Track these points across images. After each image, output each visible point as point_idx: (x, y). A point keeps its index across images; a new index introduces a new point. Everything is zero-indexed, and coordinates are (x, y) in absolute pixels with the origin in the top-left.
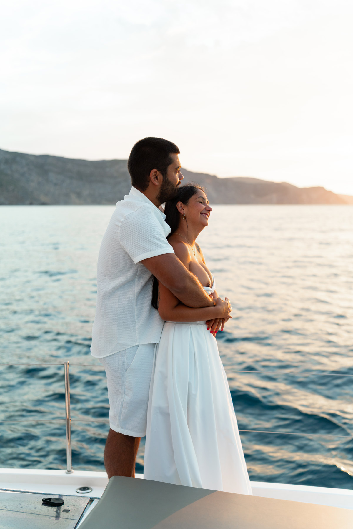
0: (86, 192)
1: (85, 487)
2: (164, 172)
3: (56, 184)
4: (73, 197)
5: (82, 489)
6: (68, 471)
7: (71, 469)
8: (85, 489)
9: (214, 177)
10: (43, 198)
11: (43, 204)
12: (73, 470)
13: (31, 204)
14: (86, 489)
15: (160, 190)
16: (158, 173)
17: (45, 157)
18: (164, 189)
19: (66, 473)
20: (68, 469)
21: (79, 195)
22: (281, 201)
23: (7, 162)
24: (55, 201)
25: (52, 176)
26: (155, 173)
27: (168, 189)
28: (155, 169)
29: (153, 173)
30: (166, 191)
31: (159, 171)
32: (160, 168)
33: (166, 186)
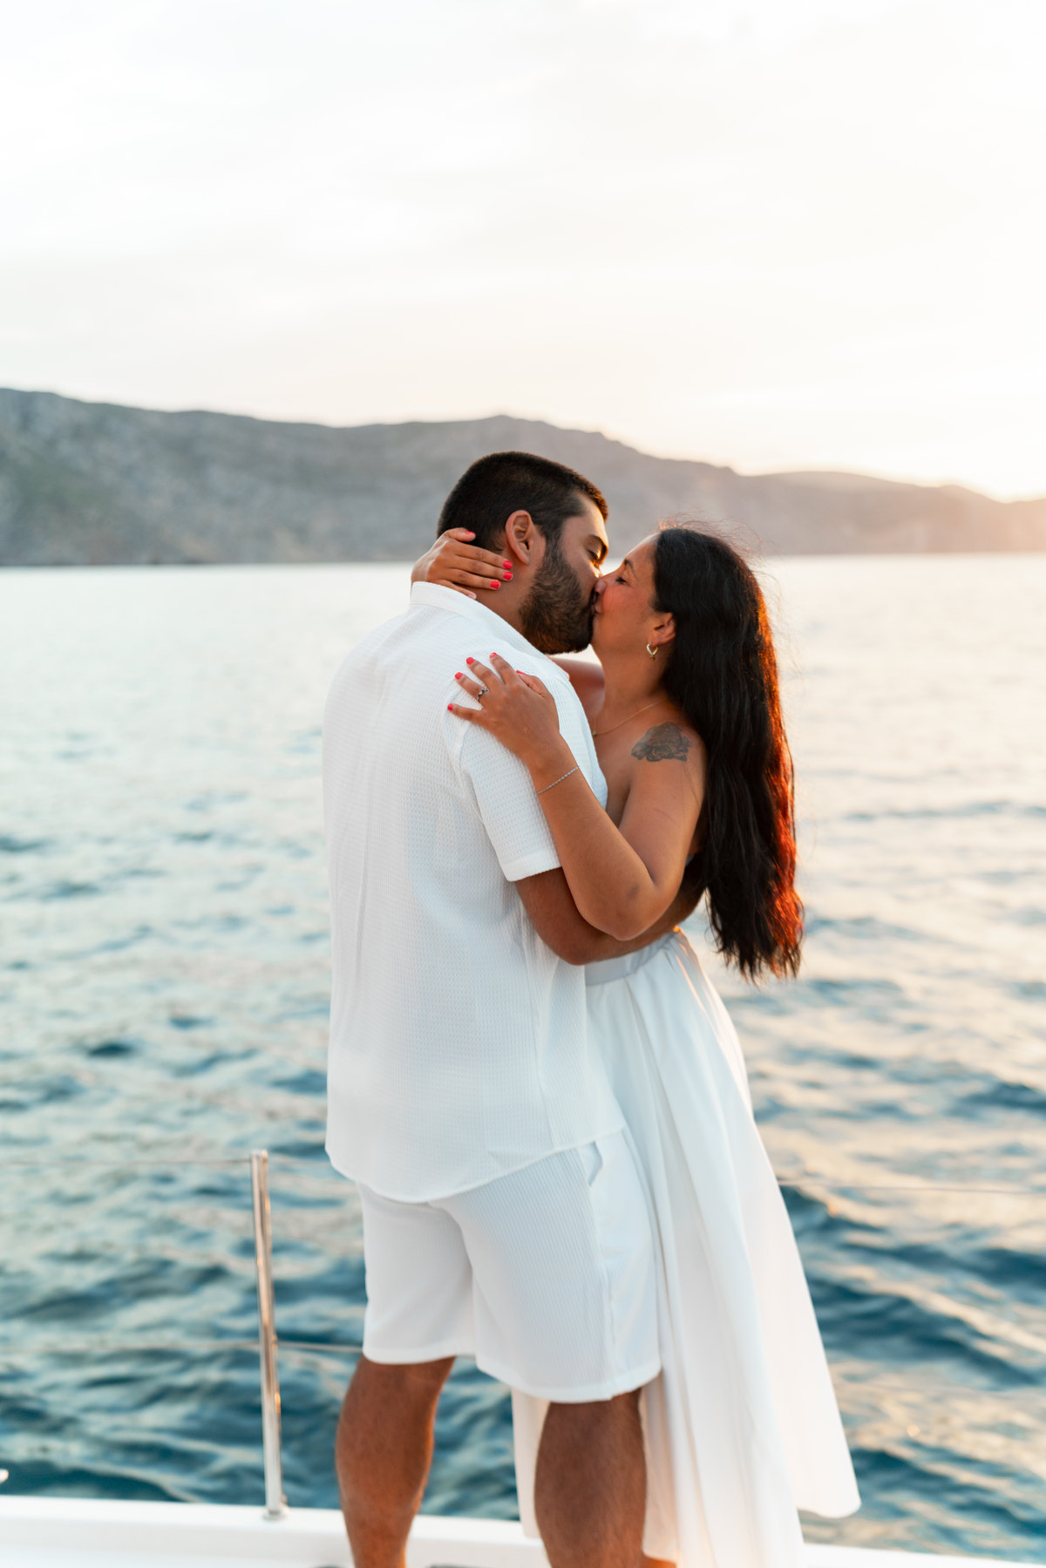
0: (323, 525)
2: (551, 530)
3: (229, 502)
4: (284, 539)
6: (271, 1512)
7: (280, 1504)
9: (726, 474)
10: (191, 546)
11: (193, 561)
12: (285, 1510)
15: (531, 585)
16: (532, 528)
17: (196, 418)
18: (547, 584)
20: (271, 1506)
21: (302, 534)
24: (229, 554)
25: (218, 476)
26: (522, 525)
27: (559, 587)
28: (523, 512)
29: (514, 524)
30: (551, 593)
31: (535, 522)
32: (540, 511)
33: (554, 576)
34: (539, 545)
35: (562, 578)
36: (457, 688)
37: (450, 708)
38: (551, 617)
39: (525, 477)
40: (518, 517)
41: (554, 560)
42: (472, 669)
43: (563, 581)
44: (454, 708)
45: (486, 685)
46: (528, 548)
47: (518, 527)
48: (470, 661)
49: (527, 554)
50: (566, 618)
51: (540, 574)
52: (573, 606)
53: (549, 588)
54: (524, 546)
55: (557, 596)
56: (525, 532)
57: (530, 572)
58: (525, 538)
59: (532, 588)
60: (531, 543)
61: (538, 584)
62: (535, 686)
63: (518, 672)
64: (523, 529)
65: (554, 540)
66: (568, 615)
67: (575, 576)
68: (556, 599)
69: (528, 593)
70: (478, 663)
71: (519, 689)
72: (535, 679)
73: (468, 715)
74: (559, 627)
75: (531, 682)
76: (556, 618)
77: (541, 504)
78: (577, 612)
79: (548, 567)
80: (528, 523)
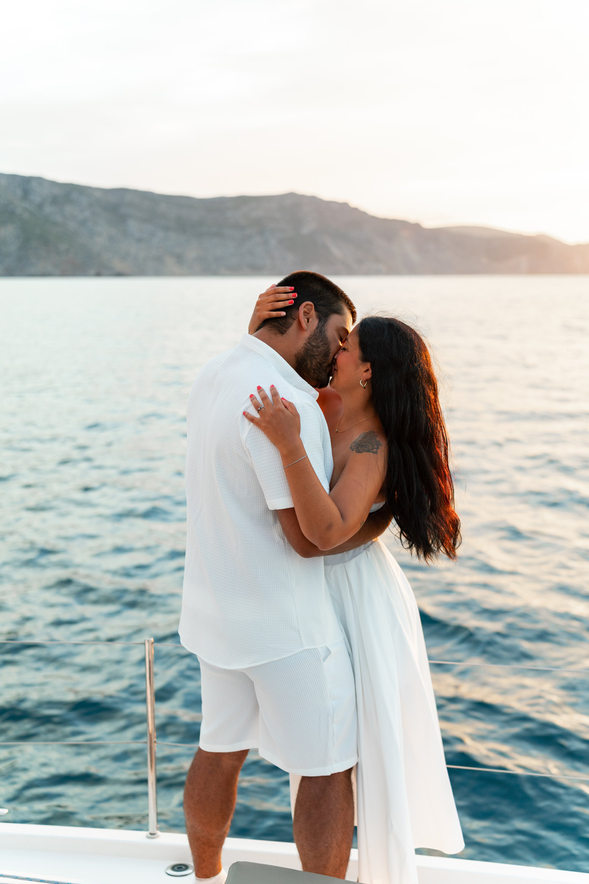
0: (192, 254)
1: (180, 865)
2: (323, 317)
3: (139, 240)
4: (170, 261)
5: (176, 868)
6: (151, 834)
7: (156, 829)
8: (182, 868)
9: (417, 226)
10: (118, 265)
11: (119, 274)
12: (159, 833)
13: (98, 274)
14: (184, 867)
15: (305, 342)
16: (313, 313)
17: (122, 192)
18: (314, 344)
19: (148, 837)
20: (151, 831)
21: (180, 259)
22: (534, 270)
23: (55, 201)
24: (139, 271)
25: (133, 226)
26: (308, 309)
27: (319, 347)
28: (310, 303)
29: (304, 307)
30: (315, 349)
31: (315, 310)
32: (320, 305)
33: (319, 341)
34: (314, 322)
35: (322, 343)
36: (249, 403)
37: (244, 413)
38: (311, 363)
39: (317, 287)
40: (307, 304)
41: (320, 331)
42: (259, 393)
43: (323, 345)
44: (246, 414)
45: (264, 404)
46: (308, 322)
47: (306, 309)
48: (259, 388)
49: (306, 324)
50: (319, 366)
51: (311, 338)
52: (324, 360)
53: (314, 346)
54: (306, 320)
55: (317, 352)
56: (309, 314)
57: (306, 335)
58: (308, 316)
59: (306, 344)
60: (310, 320)
61: (309, 343)
62: (289, 408)
63: (283, 398)
64: (308, 312)
65: (323, 322)
66: (320, 364)
67: (329, 345)
68: (317, 354)
69: (302, 346)
70: (263, 390)
71: (280, 410)
72: (291, 404)
73: (252, 419)
74: (314, 369)
75: (287, 405)
76: (314, 364)
77: (322, 302)
78: (325, 365)
79: (316, 335)
80: (312, 309)
